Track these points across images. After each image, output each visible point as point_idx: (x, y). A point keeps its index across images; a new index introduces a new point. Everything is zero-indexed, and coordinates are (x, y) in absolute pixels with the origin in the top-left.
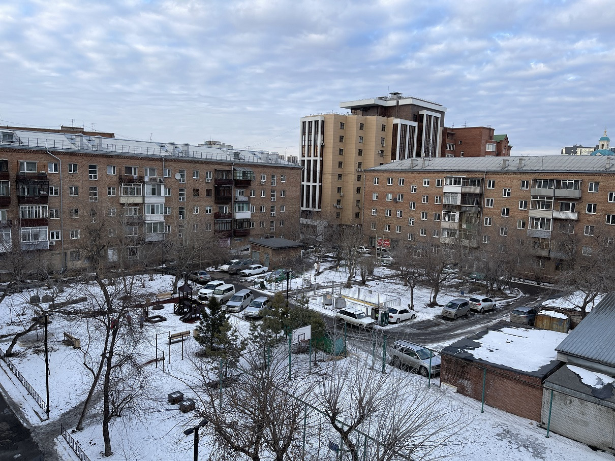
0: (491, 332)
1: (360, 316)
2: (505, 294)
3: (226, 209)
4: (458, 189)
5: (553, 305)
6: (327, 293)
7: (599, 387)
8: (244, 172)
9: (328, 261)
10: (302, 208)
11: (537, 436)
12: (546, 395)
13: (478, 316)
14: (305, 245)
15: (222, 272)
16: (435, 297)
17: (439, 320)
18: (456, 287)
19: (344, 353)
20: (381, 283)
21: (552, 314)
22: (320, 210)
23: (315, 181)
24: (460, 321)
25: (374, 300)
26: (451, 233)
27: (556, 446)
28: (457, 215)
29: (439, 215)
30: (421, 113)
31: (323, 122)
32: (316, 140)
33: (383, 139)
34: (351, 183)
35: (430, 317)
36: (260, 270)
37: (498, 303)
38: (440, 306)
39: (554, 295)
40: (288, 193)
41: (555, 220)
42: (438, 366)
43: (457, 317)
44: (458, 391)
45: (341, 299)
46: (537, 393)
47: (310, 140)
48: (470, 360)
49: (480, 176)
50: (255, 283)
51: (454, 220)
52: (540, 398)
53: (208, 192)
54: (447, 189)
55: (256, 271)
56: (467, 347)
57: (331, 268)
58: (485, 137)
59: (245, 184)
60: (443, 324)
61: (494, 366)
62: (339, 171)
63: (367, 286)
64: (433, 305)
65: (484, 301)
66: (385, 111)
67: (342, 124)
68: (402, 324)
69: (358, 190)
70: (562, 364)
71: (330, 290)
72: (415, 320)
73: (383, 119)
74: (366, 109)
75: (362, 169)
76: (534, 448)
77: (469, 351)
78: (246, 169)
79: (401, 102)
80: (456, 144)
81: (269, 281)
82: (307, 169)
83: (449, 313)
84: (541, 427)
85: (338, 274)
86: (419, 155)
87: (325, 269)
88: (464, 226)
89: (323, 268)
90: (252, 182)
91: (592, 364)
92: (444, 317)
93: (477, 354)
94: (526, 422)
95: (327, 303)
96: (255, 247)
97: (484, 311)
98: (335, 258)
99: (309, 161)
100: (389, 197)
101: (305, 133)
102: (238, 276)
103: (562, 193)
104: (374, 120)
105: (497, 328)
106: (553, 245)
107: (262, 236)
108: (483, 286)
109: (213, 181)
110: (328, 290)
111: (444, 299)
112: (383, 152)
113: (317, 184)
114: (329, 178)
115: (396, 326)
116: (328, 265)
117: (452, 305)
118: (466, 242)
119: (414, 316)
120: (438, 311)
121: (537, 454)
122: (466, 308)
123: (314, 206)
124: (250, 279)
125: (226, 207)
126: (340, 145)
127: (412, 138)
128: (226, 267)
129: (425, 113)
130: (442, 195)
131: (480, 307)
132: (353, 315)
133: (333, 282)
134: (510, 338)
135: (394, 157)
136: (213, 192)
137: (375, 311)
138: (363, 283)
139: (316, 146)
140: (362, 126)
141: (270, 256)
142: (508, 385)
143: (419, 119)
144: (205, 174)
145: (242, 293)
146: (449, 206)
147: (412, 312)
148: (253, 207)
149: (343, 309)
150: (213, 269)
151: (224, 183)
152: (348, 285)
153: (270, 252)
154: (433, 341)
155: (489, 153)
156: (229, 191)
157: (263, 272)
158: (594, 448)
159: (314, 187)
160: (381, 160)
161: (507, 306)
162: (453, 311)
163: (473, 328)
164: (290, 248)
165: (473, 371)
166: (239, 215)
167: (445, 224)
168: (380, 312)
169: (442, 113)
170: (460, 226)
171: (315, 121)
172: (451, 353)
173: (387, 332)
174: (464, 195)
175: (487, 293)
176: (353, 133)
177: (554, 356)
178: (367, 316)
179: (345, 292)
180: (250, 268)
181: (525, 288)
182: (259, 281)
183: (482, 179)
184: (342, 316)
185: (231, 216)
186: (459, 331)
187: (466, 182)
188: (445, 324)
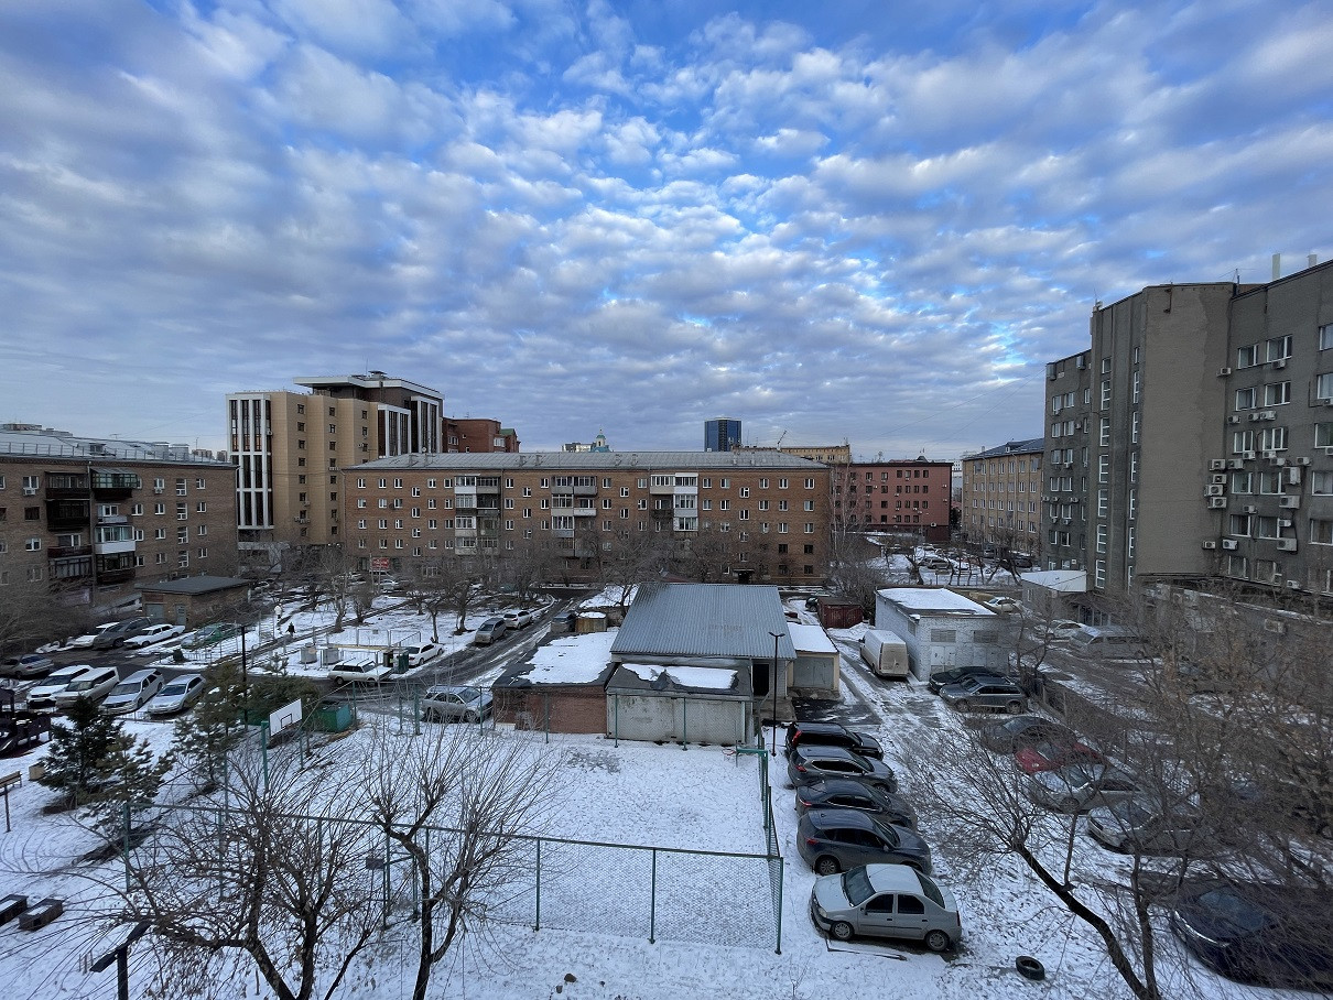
0: (540, 648)
1: (368, 668)
2: (539, 603)
3: (76, 540)
4: (472, 490)
5: (590, 606)
6: (308, 646)
7: (655, 678)
8: (115, 477)
9: (296, 600)
10: (239, 527)
11: (608, 748)
12: (610, 701)
13: (516, 633)
14: (253, 581)
15: (78, 649)
16: (462, 622)
17: (473, 648)
18: (483, 604)
19: (355, 725)
20: (386, 618)
21: (591, 615)
22: (272, 527)
23: (259, 485)
24: (498, 644)
25: (382, 641)
26: (468, 542)
27: (626, 751)
28: (474, 520)
29: (451, 522)
30: (413, 398)
31: (268, 403)
32: (257, 426)
33: (365, 429)
34: (320, 486)
35: (462, 647)
36: (168, 633)
37: (534, 614)
38: (470, 631)
39: (586, 595)
40: (211, 506)
41: (576, 517)
42: (489, 705)
43: (493, 640)
44: (516, 728)
45: (331, 651)
46: (601, 702)
47: (245, 427)
48: (527, 686)
49: (496, 474)
50: (162, 656)
51: (470, 526)
52: (604, 707)
53: (31, 513)
54: (459, 490)
55: (159, 636)
56: (520, 673)
57: (303, 609)
58: (491, 431)
59: (119, 494)
60: (478, 652)
61: (555, 686)
62: (301, 471)
63: (367, 624)
64: (460, 632)
65: (520, 615)
66: (365, 394)
67: (301, 406)
68: (427, 664)
69: (333, 496)
70: (617, 665)
71: (310, 640)
72: (444, 656)
73: (363, 404)
74: (336, 389)
75: (337, 468)
76: (608, 763)
77: (524, 677)
78: (120, 471)
79: (386, 384)
80: (459, 438)
81: (192, 648)
82: (244, 469)
83: (484, 638)
84: (608, 738)
85: (318, 616)
86: (415, 449)
87: (294, 613)
88: (483, 532)
89: (291, 610)
90: (133, 492)
91: (643, 657)
92: (477, 644)
93: (534, 677)
94: (593, 737)
95: (308, 660)
96: (150, 596)
97: (522, 627)
98: (308, 594)
99: (247, 459)
100: (383, 504)
101: (236, 416)
102: (119, 651)
103: (581, 490)
104: (349, 404)
105: (545, 642)
106: (577, 544)
107: (162, 576)
108: (513, 598)
109: (43, 492)
110: (306, 641)
111: (475, 622)
112: (366, 445)
113: (264, 490)
114: (284, 482)
115: (420, 668)
116: (297, 605)
117: (486, 627)
118: (488, 550)
119: (441, 651)
120: (468, 638)
121: (612, 769)
122: (502, 627)
123: (260, 521)
124: (146, 650)
125: (76, 538)
126: (300, 436)
127: (405, 429)
128: (87, 640)
129: (419, 399)
130: (453, 497)
131: (517, 623)
132: (357, 669)
133: (314, 628)
134: (562, 651)
135: (382, 451)
136: (43, 512)
137: (389, 656)
138: (359, 622)
139: (257, 436)
140: (332, 411)
141: (188, 607)
142: (571, 703)
143: (413, 406)
144: (20, 481)
145: (139, 677)
146: (463, 510)
147: (438, 646)
148: (140, 532)
149: (340, 664)
150: (54, 648)
151: (70, 496)
152: (338, 629)
153: (187, 601)
154: (472, 676)
155: (497, 449)
156: (80, 508)
157: (176, 635)
158: (660, 743)
159: (259, 495)
160: (365, 456)
161: (543, 615)
162: (488, 634)
163: (514, 649)
164: (226, 589)
165: (531, 698)
166: (107, 548)
167: (461, 532)
168: (395, 656)
169: (440, 400)
170: (479, 532)
171: (254, 401)
172: (504, 685)
173: (409, 679)
174: (479, 496)
175: (520, 606)
176: (319, 420)
177: (608, 658)
178: (377, 665)
179: (335, 639)
180: (146, 633)
181: (556, 593)
182: (171, 650)
183: (499, 478)
184: (339, 673)
185: (88, 550)
186: (500, 656)
187: (482, 482)
188: (481, 653)
